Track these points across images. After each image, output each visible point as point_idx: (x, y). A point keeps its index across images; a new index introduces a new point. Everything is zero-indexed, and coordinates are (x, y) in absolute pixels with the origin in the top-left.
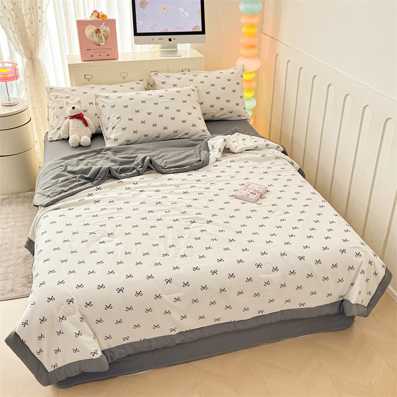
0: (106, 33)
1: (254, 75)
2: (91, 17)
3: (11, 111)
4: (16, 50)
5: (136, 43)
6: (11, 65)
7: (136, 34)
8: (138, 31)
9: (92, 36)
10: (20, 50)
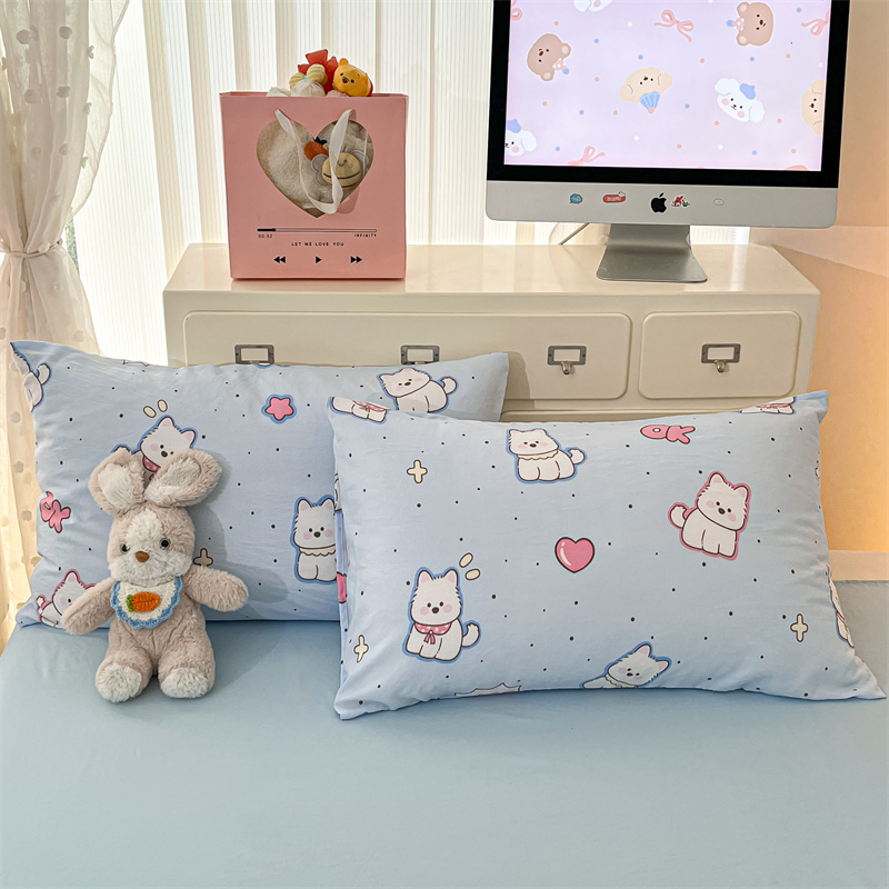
7: (498, 169)
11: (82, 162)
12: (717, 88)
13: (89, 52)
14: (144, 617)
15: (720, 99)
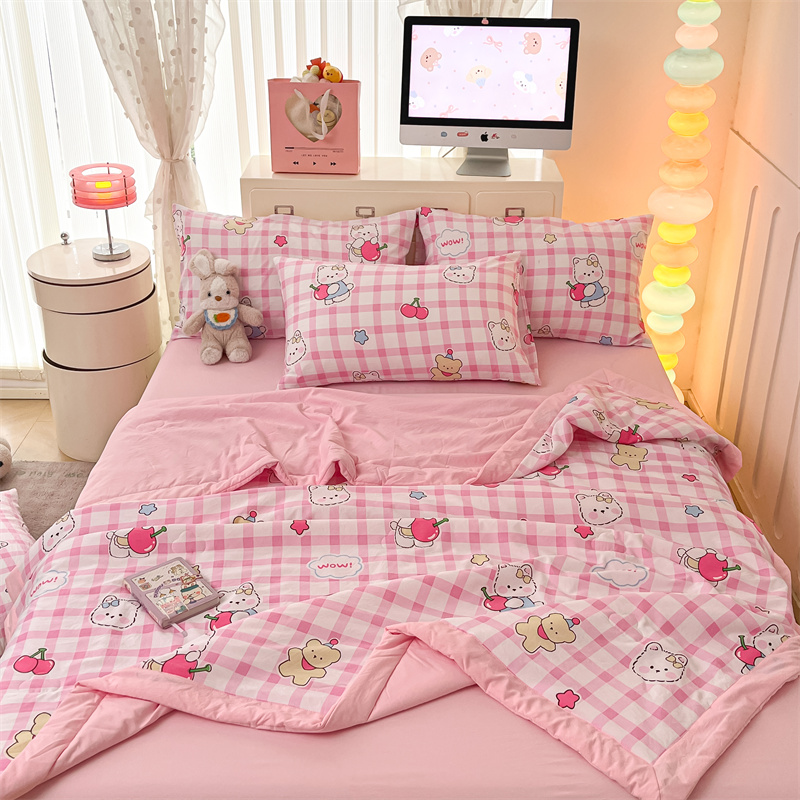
0: (333, 115)
1: (692, 232)
2: (304, 74)
3: (114, 271)
4: (140, 139)
5: (404, 141)
6: (118, 172)
7: (405, 119)
8: (412, 113)
9: (302, 117)
10: (148, 141)
12: (514, 76)
13: (204, 60)
14: (222, 324)
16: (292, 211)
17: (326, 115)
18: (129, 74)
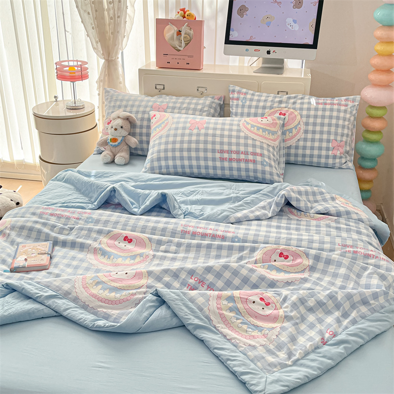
0: (189, 37)
2: (175, 16)
5: (226, 53)
7: (228, 41)
8: (231, 38)
9: (172, 38)
10: (98, 50)
11: (124, 36)
12: (287, 21)
13: (127, 7)
14: (114, 144)
15: (287, 24)
16: (164, 88)
17: (185, 37)
18: (89, 13)
